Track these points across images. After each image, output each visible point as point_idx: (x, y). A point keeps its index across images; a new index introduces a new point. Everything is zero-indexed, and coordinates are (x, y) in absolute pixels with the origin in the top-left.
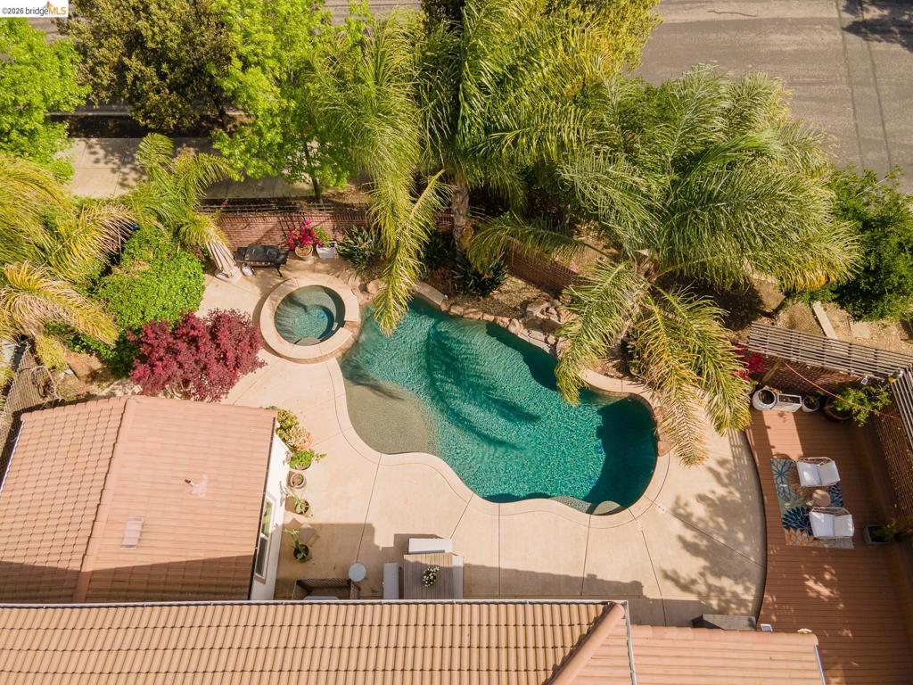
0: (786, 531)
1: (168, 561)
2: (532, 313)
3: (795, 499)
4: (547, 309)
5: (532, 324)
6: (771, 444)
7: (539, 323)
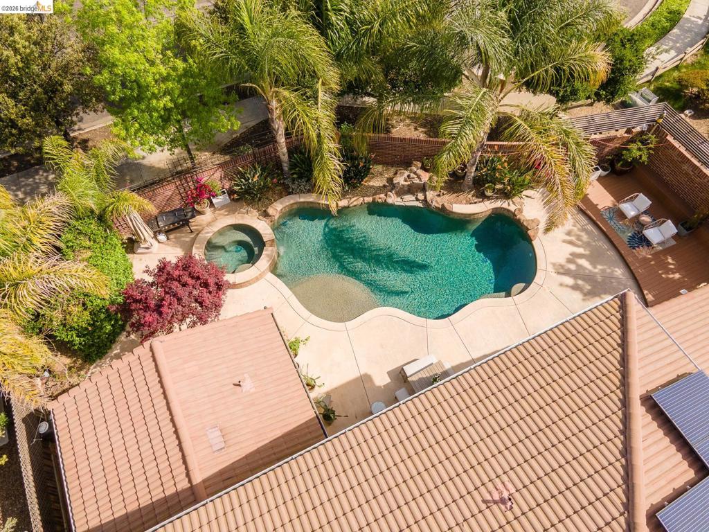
0: (634, 251)
1: (256, 448)
2: (398, 183)
3: (628, 230)
4: (409, 176)
5: (402, 192)
6: (595, 203)
7: (406, 189)
